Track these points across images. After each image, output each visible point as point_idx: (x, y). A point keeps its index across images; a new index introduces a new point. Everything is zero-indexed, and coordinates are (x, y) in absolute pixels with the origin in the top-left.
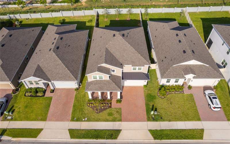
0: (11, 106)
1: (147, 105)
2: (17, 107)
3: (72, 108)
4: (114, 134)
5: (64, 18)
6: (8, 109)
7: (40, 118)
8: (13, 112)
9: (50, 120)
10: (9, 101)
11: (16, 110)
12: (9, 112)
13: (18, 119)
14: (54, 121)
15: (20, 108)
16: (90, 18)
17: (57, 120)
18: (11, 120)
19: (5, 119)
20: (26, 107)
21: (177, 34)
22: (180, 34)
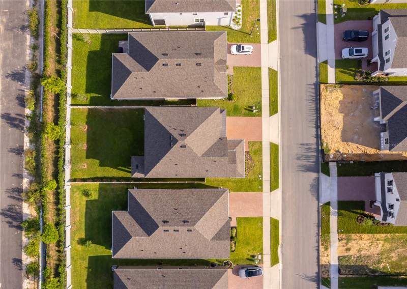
0: (247, 261)
1: (245, 115)
2: (248, 254)
3: (248, 193)
4: (274, 148)
5: (75, 242)
6: (252, 263)
7: (259, 224)
8: (253, 256)
9: (262, 213)
10: (240, 267)
11: (251, 254)
12: (254, 261)
13: (261, 247)
14: (262, 209)
15: (249, 251)
16: (78, 194)
17: (262, 206)
18: (262, 254)
19: (261, 261)
20: (248, 244)
21: (163, 65)
22: (166, 61)
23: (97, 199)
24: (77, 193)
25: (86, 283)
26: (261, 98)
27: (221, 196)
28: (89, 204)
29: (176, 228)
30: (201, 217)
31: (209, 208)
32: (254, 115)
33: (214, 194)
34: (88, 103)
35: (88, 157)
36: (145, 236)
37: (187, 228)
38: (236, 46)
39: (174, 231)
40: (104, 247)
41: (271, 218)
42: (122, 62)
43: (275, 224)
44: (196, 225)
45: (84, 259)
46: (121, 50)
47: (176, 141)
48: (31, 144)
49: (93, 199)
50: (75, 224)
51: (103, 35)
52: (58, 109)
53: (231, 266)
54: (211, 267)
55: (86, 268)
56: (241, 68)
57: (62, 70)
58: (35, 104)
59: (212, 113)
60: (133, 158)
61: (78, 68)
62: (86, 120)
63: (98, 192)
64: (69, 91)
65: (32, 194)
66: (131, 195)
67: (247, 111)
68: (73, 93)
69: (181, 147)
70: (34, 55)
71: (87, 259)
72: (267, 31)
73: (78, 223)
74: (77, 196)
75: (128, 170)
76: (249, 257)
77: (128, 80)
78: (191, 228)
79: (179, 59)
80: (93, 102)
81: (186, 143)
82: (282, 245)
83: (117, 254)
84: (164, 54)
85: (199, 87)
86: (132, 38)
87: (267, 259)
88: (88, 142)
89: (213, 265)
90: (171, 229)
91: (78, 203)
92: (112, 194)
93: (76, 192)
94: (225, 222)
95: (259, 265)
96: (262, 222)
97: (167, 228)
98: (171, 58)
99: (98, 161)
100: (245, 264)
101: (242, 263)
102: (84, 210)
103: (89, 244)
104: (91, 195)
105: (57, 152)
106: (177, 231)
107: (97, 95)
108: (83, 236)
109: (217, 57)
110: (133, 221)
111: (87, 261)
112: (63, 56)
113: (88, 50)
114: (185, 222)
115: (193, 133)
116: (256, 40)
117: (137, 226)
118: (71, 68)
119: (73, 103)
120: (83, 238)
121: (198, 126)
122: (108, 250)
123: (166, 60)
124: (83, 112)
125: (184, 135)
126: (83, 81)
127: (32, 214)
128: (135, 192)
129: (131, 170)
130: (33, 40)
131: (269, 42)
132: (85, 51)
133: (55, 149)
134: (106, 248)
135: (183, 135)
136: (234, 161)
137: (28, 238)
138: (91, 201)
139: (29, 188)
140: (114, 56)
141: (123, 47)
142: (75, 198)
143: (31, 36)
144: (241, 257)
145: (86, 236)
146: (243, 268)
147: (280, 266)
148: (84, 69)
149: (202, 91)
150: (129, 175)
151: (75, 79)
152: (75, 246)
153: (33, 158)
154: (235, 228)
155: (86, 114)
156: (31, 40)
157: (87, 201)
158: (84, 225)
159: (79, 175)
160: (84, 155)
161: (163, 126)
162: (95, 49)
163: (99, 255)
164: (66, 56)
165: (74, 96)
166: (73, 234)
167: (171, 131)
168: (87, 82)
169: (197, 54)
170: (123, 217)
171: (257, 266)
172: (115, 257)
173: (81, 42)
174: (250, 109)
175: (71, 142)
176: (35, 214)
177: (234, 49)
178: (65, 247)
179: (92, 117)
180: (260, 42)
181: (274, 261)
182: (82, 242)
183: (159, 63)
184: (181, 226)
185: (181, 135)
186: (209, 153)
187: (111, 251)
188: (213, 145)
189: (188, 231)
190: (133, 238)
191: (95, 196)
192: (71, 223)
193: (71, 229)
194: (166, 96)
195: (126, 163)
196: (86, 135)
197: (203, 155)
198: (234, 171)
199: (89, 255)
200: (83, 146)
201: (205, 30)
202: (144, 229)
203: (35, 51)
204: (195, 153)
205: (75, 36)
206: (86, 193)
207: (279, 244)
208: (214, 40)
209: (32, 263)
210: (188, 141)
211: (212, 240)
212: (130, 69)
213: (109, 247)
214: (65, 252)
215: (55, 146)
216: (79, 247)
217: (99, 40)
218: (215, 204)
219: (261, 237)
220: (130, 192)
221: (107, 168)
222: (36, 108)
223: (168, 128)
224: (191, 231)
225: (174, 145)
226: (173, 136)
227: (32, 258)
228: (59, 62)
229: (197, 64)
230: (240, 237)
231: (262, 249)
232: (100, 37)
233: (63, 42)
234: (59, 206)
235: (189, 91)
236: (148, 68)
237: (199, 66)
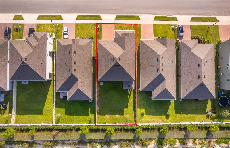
0: (175, 32)
1: (101, 32)
3: (141, 31)
4: (118, 18)
6: (176, 30)
7: (157, 26)
8: (173, 29)
9: (151, 25)
10: (178, 35)
11: (172, 30)
12: (175, 29)
13: (168, 26)
14: (149, 24)
15: (170, 31)
16: (143, 119)
17: (147, 25)
18: (172, 25)
19: (175, 26)
20: (167, 32)
21: (75, 71)
22: (73, 69)
23: (145, 109)
24: (142, 120)
25: (189, 115)
26: (92, 24)
27: (144, 43)
28: (148, 113)
29: (161, 65)
30: (155, 52)
31: (150, 48)
32: (101, 27)
33: (143, 46)
34: (94, 115)
35: (123, 114)
36: (165, 81)
37: (161, 59)
38: (64, 36)
39: (162, 66)
40: (170, 105)
41: (154, 20)
42: (72, 94)
43: (156, 18)
44: (159, 54)
45: (176, 116)
46: (66, 97)
47: (117, 63)
48: (117, 144)
49: (145, 112)
50: (158, 121)
51: (56, 107)
52: (97, 130)
53: (178, 40)
54: (179, 50)
55: (181, 115)
56: (76, 34)
57: (76, 128)
58: (95, 143)
59: (102, 45)
60: (124, 89)
61: (74, 120)
62: (103, 116)
63: (141, 109)
64: (88, 125)
65: (143, 142)
66: (143, 90)
67: (99, 31)
68: (88, 122)
69: (120, 60)
70: (68, 144)
71: (176, 114)
72: (56, 20)
73: (158, 119)
74: (143, 120)
75: (129, 93)
76: (173, 31)
77: (83, 91)
78: (161, 57)
79: (72, 63)
80: (93, 112)
81: (118, 57)
82: (167, 15)
83: (174, 97)
84: (69, 71)
85: (87, 53)
86: (59, 90)
87: (174, 23)
88: (115, 114)
89: (178, 49)
90: (161, 67)
91: (148, 119)
92: (143, 101)
93: (141, 120)
94: (157, 41)
95: (178, 26)
96: (156, 25)
97: (161, 70)
98: (71, 67)
99: (125, 109)
100: (177, 33)
101: (177, 35)
102: (151, 116)
103: (169, 113)
104: (143, 112)
105: (121, 130)
106: (162, 64)
107: (90, 110)
108: (165, 116)
109: (71, 43)
110: (157, 88)
111: (177, 114)
112: (68, 128)
113: (64, 115)
114: (158, 60)
115: (112, 54)
116: (61, 25)
117: (160, 86)
118: (74, 124)
119: (94, 122)
120: (166, 116)
121: (109, 52)
122: (171, 103)
123: (72, 69)
124: (99, 118)
125: (113, 58)
126: (82, 117)
127: (154, 143)
129: (130, 90)
130: (59, 145)
131: (63, 19)
132: (65, 117)
133: (119, 131)
134: (170, 104)
136: (127, 34)
137: (167, 144)
138: (146, 112)
139: (140, 145)
140: (69, 99)
141: (63, 96)
142: (145, 121)
143: (57, 146)
144: (173, 35)
145: (164, 115)
146: (179, 34)
147: (178, 17)
148: (75, 117)
149: (89, 52)
150: (132, 92)
151: (80, 122)
152: (169, 120)
153: (124, 142)
154: (159, 38)
155: (100, 116)
156: (59, 146)
157: (146, 115)
158: (159, 116)
159: (133, 119)
160: (122, 116)
161: (109, 70)
162: (64, 111)
163: (174, 108)
164: (68, 126)
165: (90, 122)
166: (163, 121)
167: (111, 66)
168: (82, 116)
169: (69, 53)
170: (155, 93)
171: (178, 28)
172: (176, 98)
173: (60, 119)
174: (98, 30)
175: (115, 123)
176: (154, 141)
177: (65, 37)
178: (171, 125)
179: (102, 113)
180: (62, 24)
181: (175, 19)
182: (167, 116)
183: (74, 73)
184: (160, 62)
185: (113, 60)
186: (123, 46)
187: (172, 100)
188: (119, 45)
189: (162, 59)
190: (166, 88)
191: (143, 111)
192: (158, 123)
193: (161, 123)
194: (91, 71)
195: (125, 94)
196: (111, 116)
197: (124, 49)
198: (132, 34)
199: (174, 113)
200: (117, 116)
201: (56, 52)
202: (162, 82)
203: (65, 144)
204: (123, 53)
205: (57, 122)
206: (142, 115)
207: (167, 17)
208: (62, 46)
209: (179, 142)
211: (166, 47)
212: (77, 89)
213: (169, 102)
214: (173, 125)
215: (118, 132)
216: (170, 118)
217: (59, 109)
218: (148, 46)
219: (163, 25)
220: (142, 90)
221: (129, 104)
222: (97, 142)
223: (110, 68)
224: (162, 57)
225: (119, 64)
226: (114, 64)
227: (177, 142)
228: (71, 130)
229: (75, 53)
230: (164, 35)
231: (170, 25)
232: (57, 109)
233: (61, 128)
234: (150, 128)
235: (89, 59)
236: (76, 80)
237: (76, 53)
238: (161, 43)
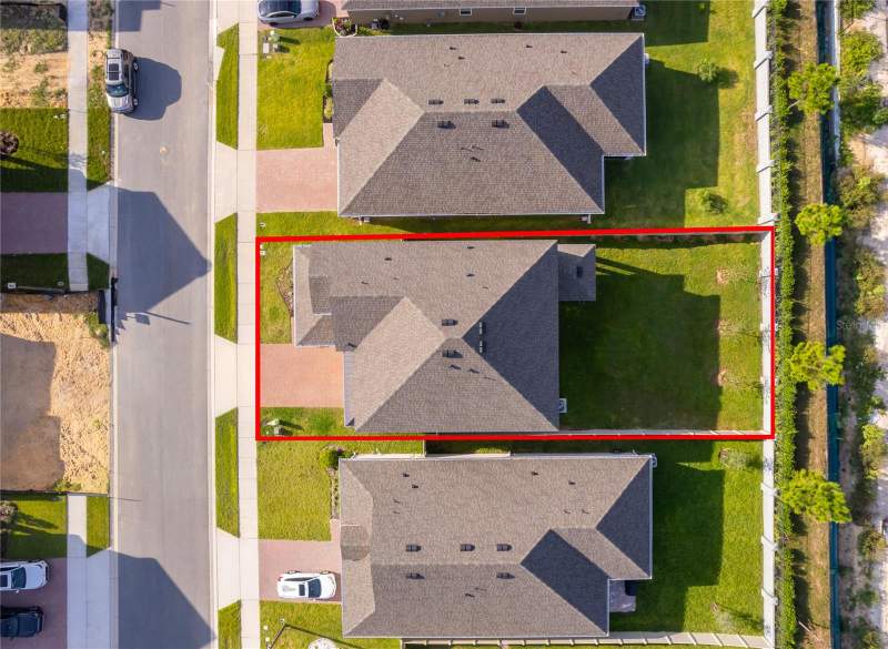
0: (297, 37)
1: (300, 412)
2: (296, 54)
4: (226, 327)
5: (744, 76)
6: (284, 32)
7: (266, 130)
8: (282, 49)
9: (259, 160)
10: (314, 22)
11: (287, 56)
12: (281, 39)
13: (263, 73)
14: (258, 169)
15: (293, 63)
16: (739, 202)
17: (259, 178)
18: (261, 56)
19: (263, 38)
20: (295, 81)
21: (509, 548)
22: (501, 559)
23: (689, 191)
24: (740, 205)
26: (259, 456)
27: (357, 197)
28: (708, 176)
29: (472, 109)
30: (406, 139)
31: (386, 163)
32: (278, 411)
33: (374, 202)
34: (718, 444)
35: (715, 300)
36: (556, 88)
37: (441, 109)
38: (321, 597)
39: (476, 102)
40: (666, 66)
41: (236, 147)
42: (623, 556)
43: (228, 134)
44: (419, 116)
45: (720, 35)
46: (630, 587)
47: (469, 338)
48: (869, 332)
49: (699, 190)
50: (746, 125)
51: (678, 629)
52: (797, 427)
53: (338, 23)
54: (387, 18)
55: (714, 12)
56: (310, 537)
57: (789, 533)
58: (863, 441)
59: (375, 415)
60: (592, 295)
61: (744, 539)
62: (722, 398)
63: (687, 208)
64: (768, 476)
65: (862, 198)
66: (596, 199)
67: (295, 421)
68: (756, 472)
69: (455, 323)
70: (869, 575)
71: (710, 37)
72: (243, 633)
73: (738, 127)
74: (740, 197)
75: (607, 267)
76: (292, 47)
77: (605, 506)
78: (433, 109)
79: (467, 563)
80: (704, 448)
81: (441, 333)
82: (210, 80)
83: (631, 42)
84: (509, 576)
85: (415, 487)
86: (599, 622)
87: (248, 45)
88: (716, 338)
89: (384, 25)
90: (485, 106)
91: (737, 177)
92: (650, 203)
93: (744, 208)
94: (347, 129)
95: (267, 27)
96: (260, 136)
97: (498, 108)
98: (488, 566)
99: (688, 289)
100: (303, 31)
101: (313, 32)
102: (721, 160)
103: (706, 71)
104: (705, 201)
105: (798, 310)
106: (468, 102)
107: (693, 465)
108: (722, 93)
109: (364, 567)
110: (589, 128)
111: (710, 30)
112: (788, 573)
113: (719, 588)
114: (450, 126)
115: (424, 360)
116: (272, 610)
117: (578, 114)
118: (763, 540)
119: (756, 444)
120: (723, 87)
121: (410, 379)
122: (657, 58)
123: (501, 562)
124: (732, 420)
125: (447, 355)
126: (730, 503)
127: (861, 146)
128: (587, 206)
129: (599, 265)
130: (873, 618)
131: (239, 603)
132: (726, 586)
133: (802, 318)
134: (661, 63)
135: (451, 354)
136: (317, 285)
137: (871, 81)
138: (703, 184)
139: (872, 214)
140: (646, 570)
141: (624, 594)
142: (748, 191)
143: (877, 629)
144: (312, 48)
145: (716, 94)
146: (308, 19)
147: (216, 28)
148: (729, 535)
149: (406, 476)
150: (604, 253)
151: (753, 510)
152: (743, 67)
153: (862, 295)
154: (326, 120)
155: (723, 415)
156: (879, 619)
157: (715, 184)
158: (722, 122)
159: (736, 251)
160: (724, 307)
161: (507, 379)
162: (701, 589)
163: (678, 47)
164: (778, 573)
165: (756, 463)
166: (749, 98)
167: (483, 365)
168: (722, 502)
169: (419, 576)
170: (617, 139)
171: (273, 24)
172: (635, 36)
173: (739, 608)
174: (289, 428)
175: (760, 339)
176: (855, 146)
177: (328, 588)
178: (771, 61)
179: (707, 405)
180: (262, 603)
181: (230, 40)
182: (724, 78)
183: (521, 552)
184: (459, 114)
185: (456, 355)
186: (380, 307)
187: (647, 56)
188: (372, 328)
189: (441, 103)
190: (588, 83)
191: (695, 198)
192: (755, 126)
193: (755, 111)
194: (503, 461)
195: (614, 286)
196: (722, 358)
197: (397, 300)
198: (315, 260)
199: (706, 44)
200: (727, 330)
201: (404, 640)
202: (559, 105)
203: (867, 586)
204: (419, 306)
205: (757, 626)
206: (717, 204)
207: (218, 82)
208: (375, 614)
209: (860, 15)
210: (436, 339)
211: (379, 81)
212: (600, 536)
213: (653, 66)
214: (770, 48)
215: (805, 327)
216: (731, 64)
217: (688, 614)
218: (371, 175)
219: (263, 98)
220: (600, 205)
221: (662, 271)
222: (859, 431)
223: (494, 373)
224: (433, 102)
225: (475, 328)
226: (477, 350)
227: (860, 30)
228: (798, 556)
229: (418, 548)
230: (315, 96)
231: (260, 67)
232: (687, 623)
233: (788, 609)
234: (787, 166)
235: (442, 475)
236: (552, 538)
237: (414, 542)
238: (356, 112)
